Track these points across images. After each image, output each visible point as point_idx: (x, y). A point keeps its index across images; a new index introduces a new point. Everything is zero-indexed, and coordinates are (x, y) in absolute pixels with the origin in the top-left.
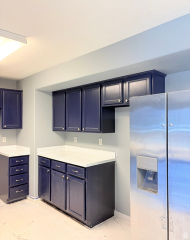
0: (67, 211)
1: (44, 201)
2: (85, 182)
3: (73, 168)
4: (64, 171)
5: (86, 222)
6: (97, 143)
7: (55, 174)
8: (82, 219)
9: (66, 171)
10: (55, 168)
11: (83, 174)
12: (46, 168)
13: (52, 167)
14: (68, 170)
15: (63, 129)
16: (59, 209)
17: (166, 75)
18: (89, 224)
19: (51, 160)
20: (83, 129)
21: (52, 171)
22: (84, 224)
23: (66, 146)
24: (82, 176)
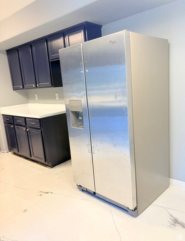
0: (32, 158)
1: (15, 154)
2: (41, 131)
3: (31, 121)
4: (24, 124)
5: (46, 163)
6: (55, 98)
7: (18, 128)
8: (43, 161)
9: (26, 124)
10: (17, 124)
11: (39, 125)
12: (10, 125)
13: (15, 123)
14: (27, 123)
15: (21, 87)
16: (27, 158)
17: (101, 26)
18: (50, 165)
19: (13, 116)
20: (37, 85)
21: (15, 126)
22: (46, 166)
23: (29, 104)
24: (38, 126)
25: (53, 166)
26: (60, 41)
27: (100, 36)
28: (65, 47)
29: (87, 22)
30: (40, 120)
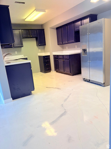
1: (57, 72)
2: (69, 60)
3: (65, 56)
4: (62, 58)
7: (60, 60)
8: (69, 73)
10: (59, 58)
12: (56, 59)
14: (64, 58)
15: (61, 43)
17: (97, 15)
18: (72, 75)
19: (58, 55)
20: (69, 42)
23: (63, 51)
24: (68, 58)
25: (73, 75)
26: (79, 23)
27: (97, 20)
28: (81, 25)
29: (91, 14)
30: (69, 55)
